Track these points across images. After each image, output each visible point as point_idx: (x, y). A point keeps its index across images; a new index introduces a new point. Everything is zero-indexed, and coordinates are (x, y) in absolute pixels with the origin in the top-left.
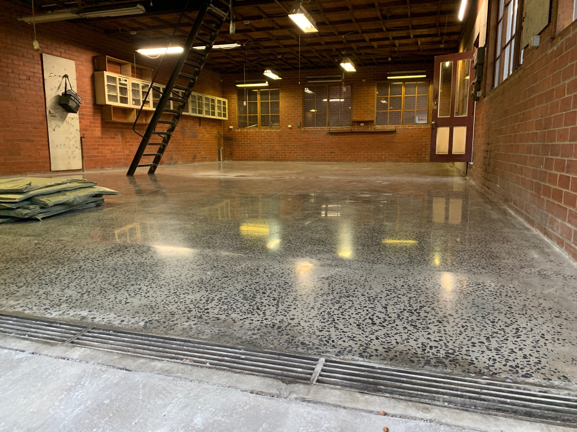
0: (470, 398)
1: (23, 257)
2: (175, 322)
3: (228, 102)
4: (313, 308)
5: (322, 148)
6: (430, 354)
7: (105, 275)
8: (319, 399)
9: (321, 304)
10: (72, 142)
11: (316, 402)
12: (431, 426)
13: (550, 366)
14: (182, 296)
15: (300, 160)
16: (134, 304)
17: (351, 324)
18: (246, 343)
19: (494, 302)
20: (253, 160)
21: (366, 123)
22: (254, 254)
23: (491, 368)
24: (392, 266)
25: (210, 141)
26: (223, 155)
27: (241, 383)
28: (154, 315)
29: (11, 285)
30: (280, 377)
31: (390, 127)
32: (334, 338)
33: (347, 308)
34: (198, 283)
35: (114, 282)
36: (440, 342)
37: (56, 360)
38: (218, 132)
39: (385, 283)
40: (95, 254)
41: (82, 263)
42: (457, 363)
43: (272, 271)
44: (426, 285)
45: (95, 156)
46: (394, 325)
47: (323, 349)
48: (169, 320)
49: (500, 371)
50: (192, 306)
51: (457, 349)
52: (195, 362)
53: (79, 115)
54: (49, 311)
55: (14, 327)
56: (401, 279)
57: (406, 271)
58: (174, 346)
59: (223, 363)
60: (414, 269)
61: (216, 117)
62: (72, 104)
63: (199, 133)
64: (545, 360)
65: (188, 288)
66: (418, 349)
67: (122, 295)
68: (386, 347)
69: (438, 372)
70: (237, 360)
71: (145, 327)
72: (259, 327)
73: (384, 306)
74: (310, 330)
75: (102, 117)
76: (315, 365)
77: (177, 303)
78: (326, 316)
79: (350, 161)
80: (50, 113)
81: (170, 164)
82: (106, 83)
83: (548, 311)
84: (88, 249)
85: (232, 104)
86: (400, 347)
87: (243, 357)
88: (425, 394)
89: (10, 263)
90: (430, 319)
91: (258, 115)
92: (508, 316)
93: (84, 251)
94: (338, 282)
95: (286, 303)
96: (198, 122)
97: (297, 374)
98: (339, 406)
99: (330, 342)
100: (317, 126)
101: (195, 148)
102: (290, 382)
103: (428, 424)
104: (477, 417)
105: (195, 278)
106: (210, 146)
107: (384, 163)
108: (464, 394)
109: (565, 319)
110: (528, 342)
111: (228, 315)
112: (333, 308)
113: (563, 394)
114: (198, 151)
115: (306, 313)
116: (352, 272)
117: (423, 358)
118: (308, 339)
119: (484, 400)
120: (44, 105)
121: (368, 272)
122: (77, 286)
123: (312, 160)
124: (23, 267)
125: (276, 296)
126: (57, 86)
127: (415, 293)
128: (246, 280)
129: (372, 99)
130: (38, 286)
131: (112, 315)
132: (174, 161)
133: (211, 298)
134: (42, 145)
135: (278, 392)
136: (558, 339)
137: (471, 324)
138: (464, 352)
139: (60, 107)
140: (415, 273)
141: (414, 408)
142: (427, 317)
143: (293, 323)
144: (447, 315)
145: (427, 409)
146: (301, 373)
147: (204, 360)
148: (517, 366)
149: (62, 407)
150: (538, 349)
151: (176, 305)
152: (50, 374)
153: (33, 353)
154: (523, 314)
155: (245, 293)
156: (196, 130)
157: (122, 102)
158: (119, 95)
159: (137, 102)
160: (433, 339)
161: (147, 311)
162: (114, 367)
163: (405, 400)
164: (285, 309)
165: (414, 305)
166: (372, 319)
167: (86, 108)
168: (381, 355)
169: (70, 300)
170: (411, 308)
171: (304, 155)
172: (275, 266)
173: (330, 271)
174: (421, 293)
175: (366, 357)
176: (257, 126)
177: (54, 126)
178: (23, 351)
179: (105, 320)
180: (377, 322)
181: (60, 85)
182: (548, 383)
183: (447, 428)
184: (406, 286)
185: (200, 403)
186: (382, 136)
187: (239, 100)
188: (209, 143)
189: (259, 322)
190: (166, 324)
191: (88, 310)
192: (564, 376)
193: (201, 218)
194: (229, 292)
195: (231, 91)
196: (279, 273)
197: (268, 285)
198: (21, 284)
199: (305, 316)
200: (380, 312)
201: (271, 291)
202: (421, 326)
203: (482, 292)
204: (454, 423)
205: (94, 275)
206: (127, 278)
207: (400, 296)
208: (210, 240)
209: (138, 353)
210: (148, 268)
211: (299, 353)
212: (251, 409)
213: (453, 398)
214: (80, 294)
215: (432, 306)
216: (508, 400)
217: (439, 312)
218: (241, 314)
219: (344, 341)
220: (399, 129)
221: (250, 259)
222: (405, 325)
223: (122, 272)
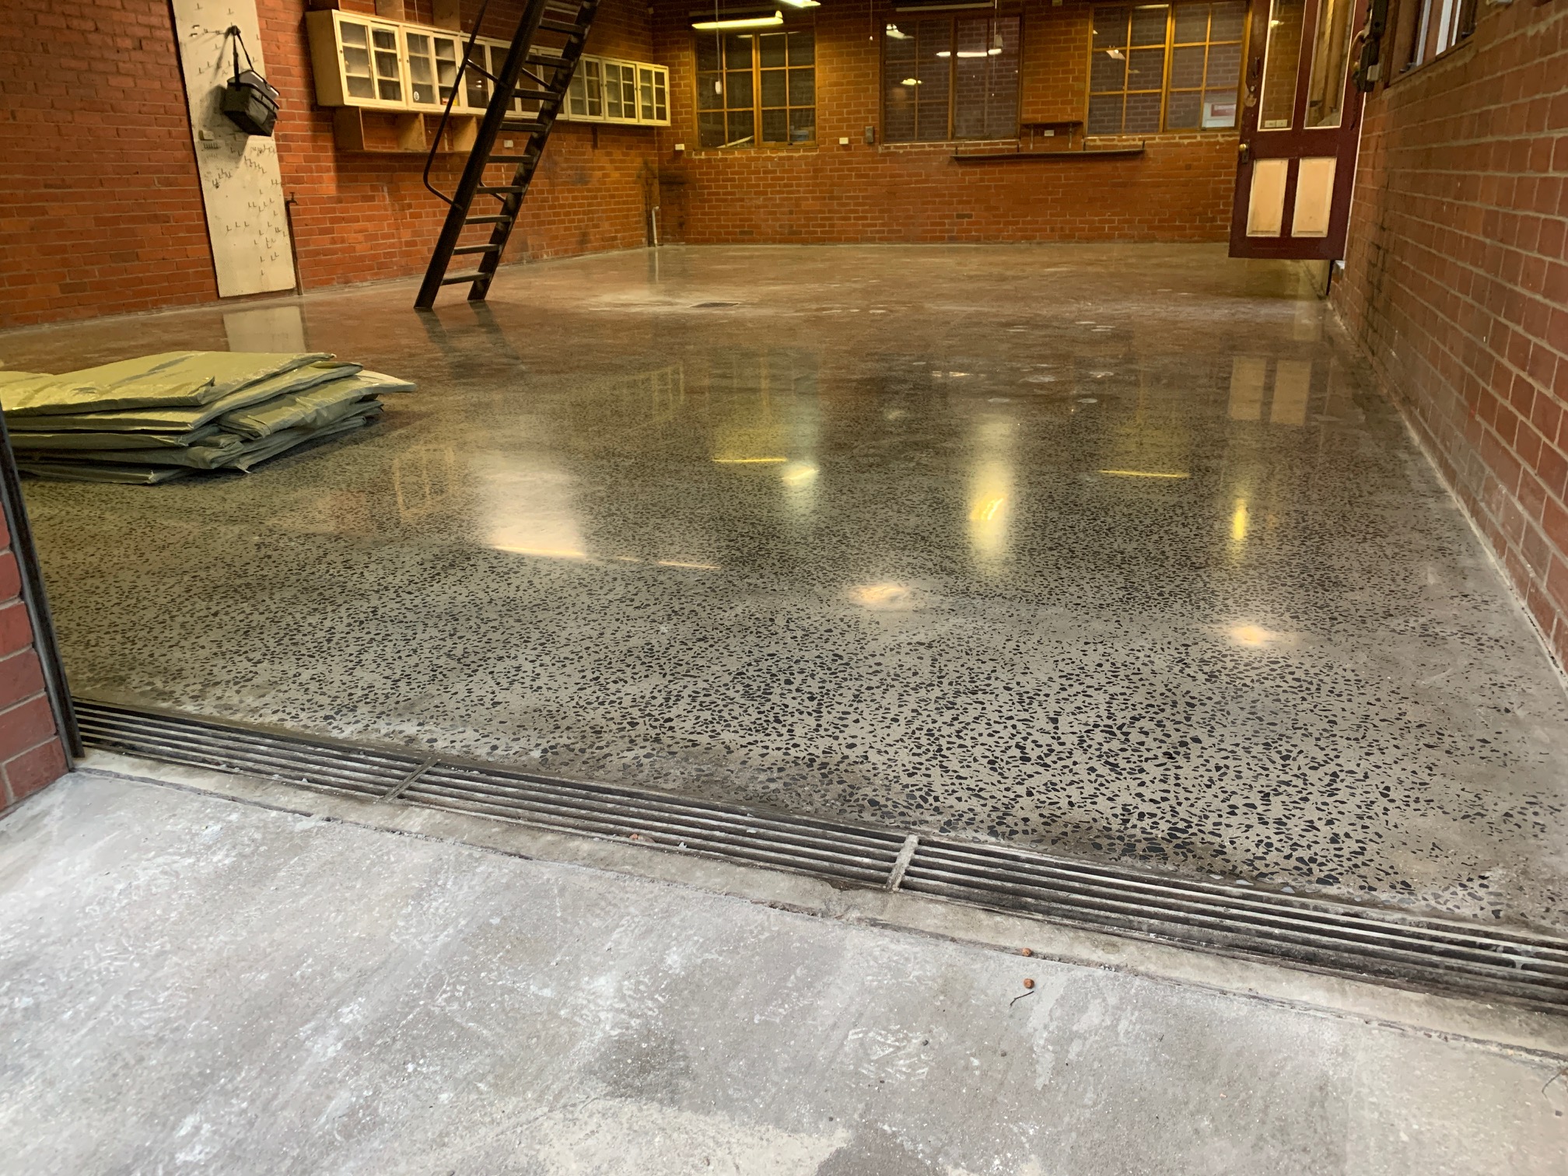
0: (1202, 924)
1: (238, 582)
2: (606, 751)
3: (671, 72)
4: (896, 720)
5: (934, 203)
6: (1137, 832)
7: (434, 632)
8: (903, 922)
9: (913, 711)
10: (266, 216)
11: (897, 929)
12: (1116, 978)
13: (1382, 861)
14: (613, 687)
15: (872, 240)
16: (512, 707)
17: (975, 760)
18: (756, 800)
19: (1300, 708)
20: (743, 242)
21: (1062, 128)
22: (762, 576)
23: (1257, 863)
24: (1081, 611)
25: (624, 189)
26: (661, 228)
27: (750, 886)
28: (557, 735)
29: (237, 658)
30: (826, 876)
31: (1129, 141)
32: (938, 790)
33: (970, 720)
34: (642, 655)
35: (459, 652)
36: (1163, 805)
37: (377, 835)
38: (646, 163)
39: (1060, 658)
40: (398, 574)
41: (374, 598)
42: (1190, 851)
43: (805, 624)
44: (1152, 662)
45: (326, 252)
46: (1069, 762)
47: (915, 815)
48: (591, 747)
49: (1277, 869)
50: (636, 713)
51: (1195, 820)
52: (656, 840)
53: (277, 139)
54: (335, 724)
55: (274, 760)
56: (1099, 646)
57: (1112, 626)
58: (610, 806)
59: (712, 843)
60: (1131, 620)
61: (639, 120)
62: (256, 111)
63: (593, 169)
64: (1375, 846)
65: (623, 666)
66: (1112, 820)
67: (482, 685)
68: (1046, 813)
69: (1147, 871)
70: (740, 838)
71: (544, 760)
72: (780, 764)
73: (1052, 715)
74: (889, 771)
75: (335, 141)
76: (898, 850)
77: (602, 703)
78: (924, 741)
79: (1013, 239)
80: (202, 138)
81: (520, 262)
82: (340, 45)
83: (1416, 732)
84: (379, 561)
85: (681, 78)
86: (1077, 815)
87: (752, 830)
88: (1113, 915)
89: (216, 597)
90: (1148, 750)
91: (755, 109)
92: (1322, 743)
93: (372, 567)
94: (953, 653)
95: (836, 706)
96: (590, 136)
97: (860, 870)
98: (943, 936)
99: (931, 800)
100: (920, 140)
101: (584, 213)
102: (847, 887)
103: (1112, 974)
104: (1209, 962)
105: (633, 642)
106: (624, 203)
107: (1107, 245)
108: (1192, 916)
109: (1448, 752)
110: (1351, 806)
111: (714, 735)
112: (940, 720)
113: (1391, 919)
114: (592, 220)
115: (880, 733)
116: (986, 628)
117: (1121, 838)
118: (885, 793)
119: (1229, 929)
120: (185, 118)
121: (1023, 628)
122: (379, 661)
123: (906, 240)
124: (248, 611)
125: (815, 690)
126: (214, 62)
127: (1126, 683)
128: (747, 649)
129: (1080, 56)
130: (293, 658)
131: (470, 734)
132: (530, 252)
133: (675, 693)
134: (189, 229)
135: (824, 907)
136: (1417, 800)
137: (1238, 763)
138: (1209, 826)
139: (227, 121)
140: (1134, 630)
141: (1088, 944)
142: (1142, 744)
143: (853, 754)
144: (1188, 740)
145: (1114, 945)
146: (869, 867)
147: (674, 837)
148: (1312, 860)
149: (413, 930)
150: (1367, 822)
151: (601, 710)
152: (373, 864)
153: (328, 820)
154: (1356, 739)
155: (746, 681)
156: (586, 161)
157: (385, 96)
158: (377, 77)
159: (424, 92)
160: (1148, 796)
161: (541, 723)
162: (495, 850)
163: (1073, 927)
164: (836, 721)
165: (1119, 715)
166: (1022, 748)
167: (292, 117)
168: (1034, 831)
169: (371, 696)
170: (1110, 722)
171: (883, 225)
172: (812, 611)
173: (937, 626)
174: (1139, 684)
175: (1003, 834)
176: (752, 141)
177: (214, 176)
178: (309, 815)
179: (458, 745)
180: (1033, 755)
181: (220, 58)
182: (1367, 897)
183: (1147, 983)
184: (1107, 666)
185: (673, 925)
186: (1105, 168)
187: (700, 67)
188: (621, 196)
189: (780, 753)
190: (587, 755)
191: (416, 722)
192: (1404, 883)
193: (628, 463)
194: (712, 679)
195: (677, 42)
196: (822, 629)
197: (797, 662)
198: (257, 656)
199: (878, 739)
200: (1042, 731)
201: (803, 676)
202: (1128, 766)
203: (1279, 681)
204: (1161, 972)
205: (410, 632)
206: (485, 639)
207: (1090, 691)
208: (657, 533)
209: (538, 821)
210: (527, 613)
211: (865, 823)
212: (772, 938)
213: (1167, 925)
214: (389, 682)
215: (1159, 717)
216: (1277, 931)
217: (1172, 733)
218: (742, 733)
219: (959, 799)
220: (1151, 146)
221: (753, 590)
222: (1094, 763)
223: (471, 623)
